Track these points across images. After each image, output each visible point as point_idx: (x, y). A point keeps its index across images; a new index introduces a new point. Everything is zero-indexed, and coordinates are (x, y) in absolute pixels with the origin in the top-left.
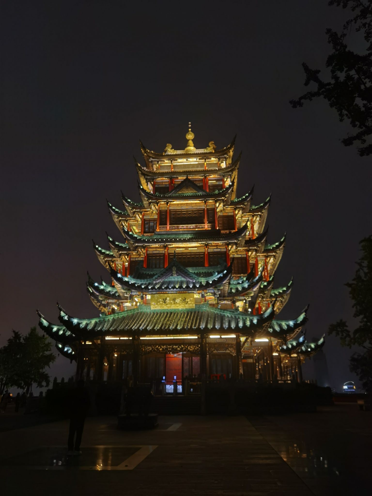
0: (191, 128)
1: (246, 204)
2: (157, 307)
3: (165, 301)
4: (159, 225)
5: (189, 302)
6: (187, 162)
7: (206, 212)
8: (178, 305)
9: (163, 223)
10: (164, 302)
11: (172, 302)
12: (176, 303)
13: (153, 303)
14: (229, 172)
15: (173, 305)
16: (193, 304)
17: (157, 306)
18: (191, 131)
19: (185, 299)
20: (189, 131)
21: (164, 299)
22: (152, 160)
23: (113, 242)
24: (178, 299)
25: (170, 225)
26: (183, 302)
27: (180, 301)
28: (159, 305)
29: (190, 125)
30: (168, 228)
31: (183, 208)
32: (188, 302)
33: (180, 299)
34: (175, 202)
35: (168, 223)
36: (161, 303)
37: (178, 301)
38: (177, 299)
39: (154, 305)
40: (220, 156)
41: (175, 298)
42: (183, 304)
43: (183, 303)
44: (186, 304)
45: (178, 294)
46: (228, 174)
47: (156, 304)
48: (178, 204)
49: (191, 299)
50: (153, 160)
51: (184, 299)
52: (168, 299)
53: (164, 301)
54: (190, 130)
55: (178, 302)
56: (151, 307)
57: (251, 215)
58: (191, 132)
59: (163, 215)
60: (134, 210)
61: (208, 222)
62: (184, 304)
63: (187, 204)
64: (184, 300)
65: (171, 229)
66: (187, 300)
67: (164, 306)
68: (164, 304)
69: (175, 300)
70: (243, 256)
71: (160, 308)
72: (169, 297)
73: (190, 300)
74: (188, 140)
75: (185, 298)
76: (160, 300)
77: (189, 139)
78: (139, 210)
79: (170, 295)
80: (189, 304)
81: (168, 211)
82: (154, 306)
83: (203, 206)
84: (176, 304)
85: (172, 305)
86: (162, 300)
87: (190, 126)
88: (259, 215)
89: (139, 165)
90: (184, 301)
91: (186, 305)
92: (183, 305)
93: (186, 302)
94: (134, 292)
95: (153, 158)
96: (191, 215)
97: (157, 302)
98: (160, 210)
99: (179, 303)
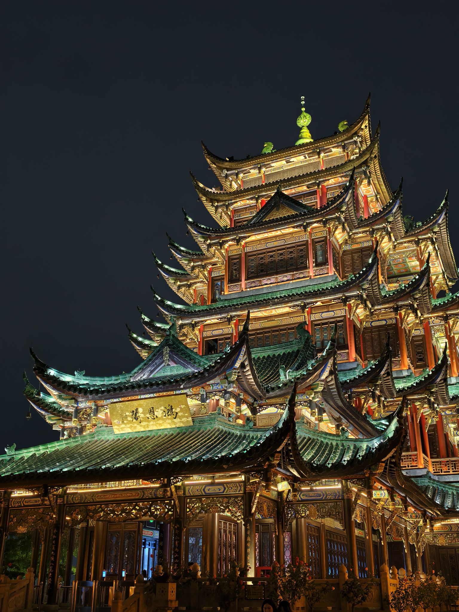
0: (304, 106)
1: (391, 219)
2: (124, 428)
3: (135, 414)
4: (228, 284)
5: (180, 414)
6: (290, 165)
7: (310, 248)
8: (160, 422)
9: (234, 279)
10: (135, 418)
11: (148, 415)
12: (157, 417)
13: (116, 421)
14: (360, 166)
15: (152, 423)
16: (187, 417)
17: (123, 426)
18: (306, 111)
19: (172, 409)
20: (302, 112)
21: (133, 411)
22: (227, 174)
23: (150, 325)
24: (158, 408)
25: (245, 280)
26: (168, 415)
27: (162, 414)
28: (127, 423)
29: (303, 101)
30: (243, 286)
31: (270, 245)
32: (177, 413)
33: (163, 408)
34: (253, 238)
35: (243, 278)
36: (129, 419)
37: (159, 413)
38: (157, 410)
39: (118, 425)
40: (346, 142)
41: (153, 408)
42: (168, 419)
43: (170, 417)
44: (175, 418)
45: (156, 399)
46: (361, 170)
47: (121, 423)
48: (259, 240)
49: (183, 406)
50: (229, 173)
51: (169, 408)
52: (140, 410)
53: (134, 416)
54: (303, 109)
55: (159, 416)
56: (115, 430)
57: (411, 241)
58: (305, 114)
59: (235, 264)
60: (192, 264)
61: (314, 265)
62: (170, 419)
63: (276, 237)
64: (170, 411)
65: (248, 287)
66: (176, 409)
67: (136, 425)
68: (135, 420)
69: (153, 412)
70: (390, 322)
71: (130, 431)
72: (141, 406)
73: (181, 408)
74: (301, 129)
75: (171, 406)
76: (127, 414)
77: (303, 127)
78: (200, 263)
79: (142, 402)
80: (181, 418)
81: (243, 256)
82: (118, 427)
83: (305, 237)
84: (156, 419)
85: (149, 422)
86: (131, 414)
87: (303, 103)
88: (429, 238)
89: (201, 185)
90: (169, 413)
91: (175, 420)
92: (170, 421)
93: (175, 414)
94: (82, 402)
95: (228, 170)
96: (284, 257)
97: (123, 419)
98: (229, 257)
99: (162, 417)
